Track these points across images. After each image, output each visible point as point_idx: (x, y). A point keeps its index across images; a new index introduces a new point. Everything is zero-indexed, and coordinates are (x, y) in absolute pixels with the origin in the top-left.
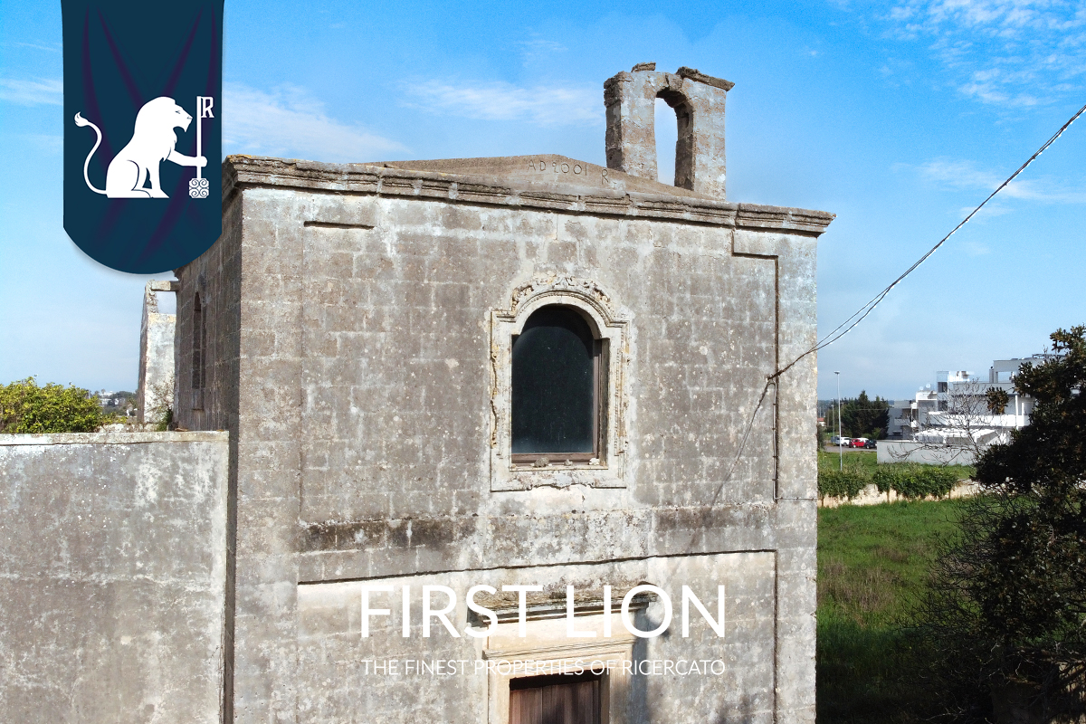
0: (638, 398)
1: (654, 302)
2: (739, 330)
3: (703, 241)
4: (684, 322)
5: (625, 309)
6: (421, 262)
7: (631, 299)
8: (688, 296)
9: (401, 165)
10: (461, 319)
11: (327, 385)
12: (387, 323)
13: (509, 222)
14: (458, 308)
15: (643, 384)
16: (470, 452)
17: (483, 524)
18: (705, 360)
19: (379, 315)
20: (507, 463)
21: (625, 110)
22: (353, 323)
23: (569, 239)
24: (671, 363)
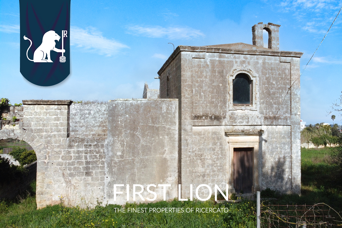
0: (259, 92)
1: (262, 72)
2: (282, 78)
3: (273, 59)
4: (269, 77)
5: (256, 74)
6: (214, 65)
7: (257, 72)
8: (270, 71)
9: (210, 46)
10: (222, 76)
11: (197, 89)
12: (208, 77)
13: (232, 57)
14: (222, 74)
15: (260, 89)
16: (225, 102)
17: (227, 116)
18: (274, 85)
19: (206, 76)
20: (232, 105)
21: (256, 33)
22: (202, 77)
23: (244, 60)
24: (267, 85)
